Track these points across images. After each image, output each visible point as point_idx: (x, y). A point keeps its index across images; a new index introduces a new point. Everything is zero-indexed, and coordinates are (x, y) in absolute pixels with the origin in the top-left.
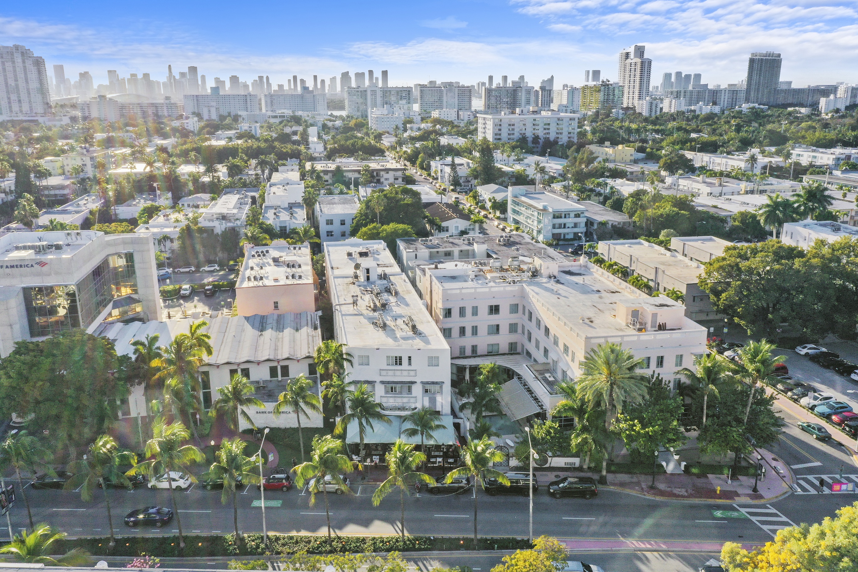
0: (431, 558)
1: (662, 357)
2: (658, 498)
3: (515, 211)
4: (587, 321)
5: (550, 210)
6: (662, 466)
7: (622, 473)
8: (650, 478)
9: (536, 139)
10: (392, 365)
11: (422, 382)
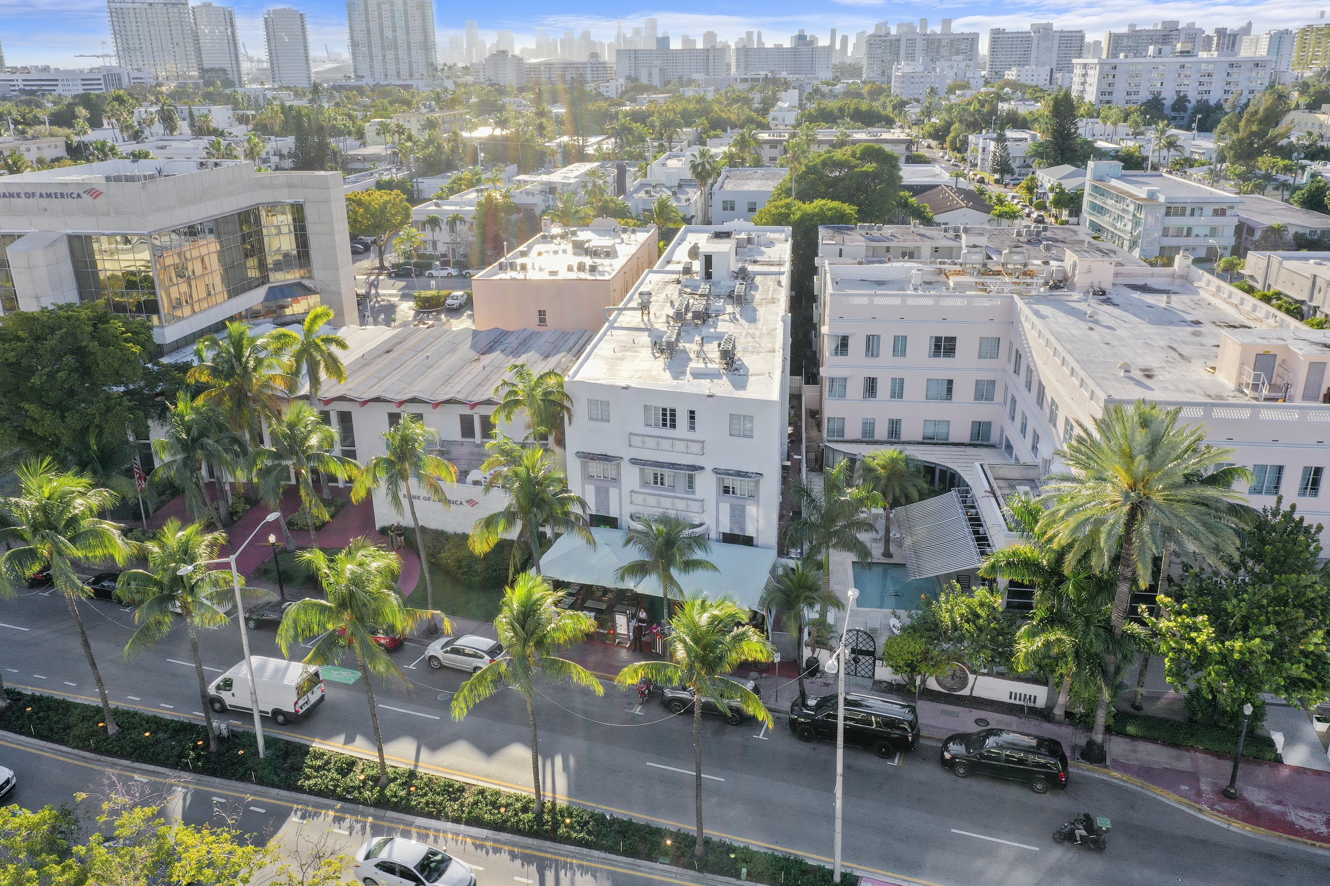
0: (580, 867)
1: (1318, 471)
2: (1239, 828)
3: (1095, 208)
4: (1137, 374)
5: (1162, 199)
6: (1271, 744)
7: (1154, 740)
8: (1227, 766)
9: (1181, 102)
10: (656, 425)
11: (716, 471)
